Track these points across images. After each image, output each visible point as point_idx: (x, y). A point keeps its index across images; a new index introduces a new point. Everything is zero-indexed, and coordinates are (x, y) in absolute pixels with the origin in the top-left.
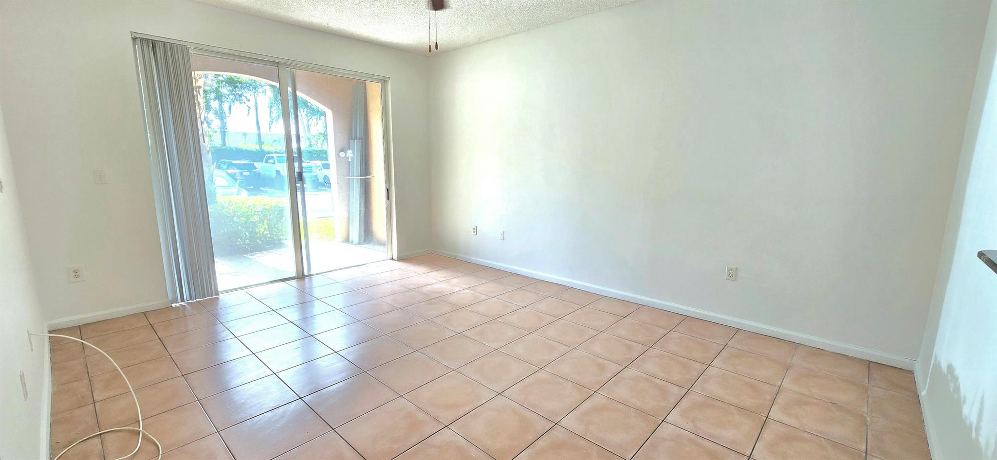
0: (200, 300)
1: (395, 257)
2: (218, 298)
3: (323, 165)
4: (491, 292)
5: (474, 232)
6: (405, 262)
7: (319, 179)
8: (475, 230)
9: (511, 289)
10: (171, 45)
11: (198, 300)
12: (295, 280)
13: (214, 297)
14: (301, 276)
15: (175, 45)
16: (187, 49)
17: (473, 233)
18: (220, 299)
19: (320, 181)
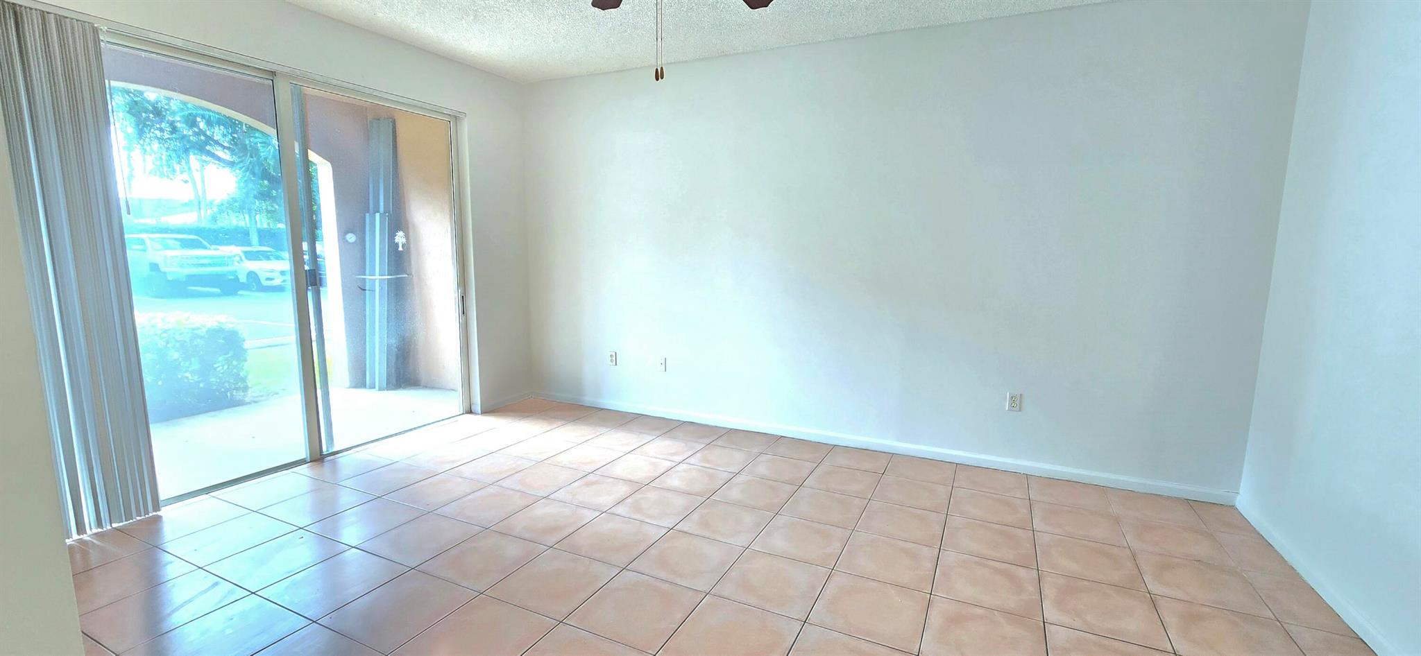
0: (121, 524)
1: (477, 407)
2: (159, 518)
3: (246, 253)
4: (672, 454)
5: (612, 361)
6: (500, 416)
7: (239, 277)
8: (614, 358)
9: (699, 447)
10: (60, 20)
11: (114, 525)
12: (306, 465)
13: (151, 515)
14: (318, 457)
15: (68, 20)
16: (95, 31)
17: (611, 363)
18: (164, 519)
19: (241, 281)
